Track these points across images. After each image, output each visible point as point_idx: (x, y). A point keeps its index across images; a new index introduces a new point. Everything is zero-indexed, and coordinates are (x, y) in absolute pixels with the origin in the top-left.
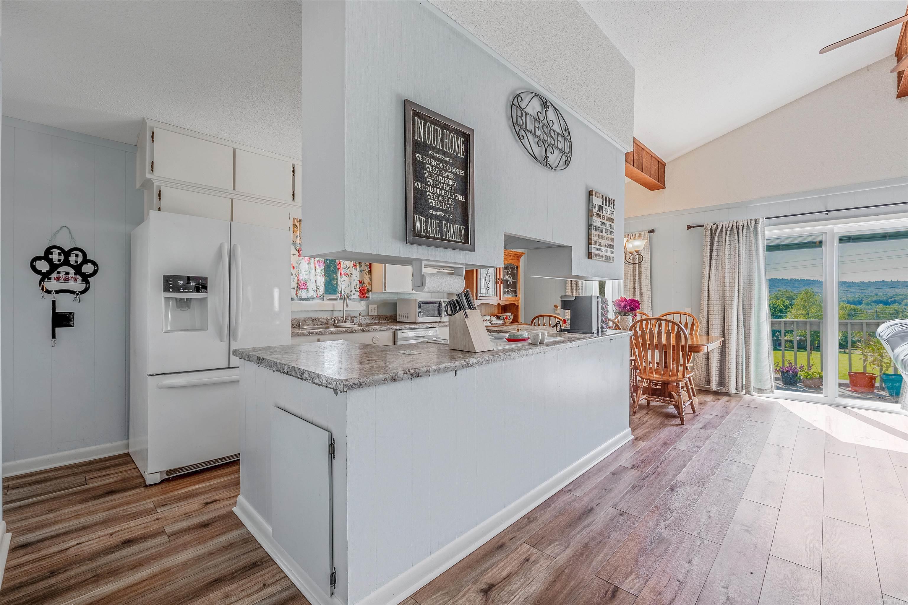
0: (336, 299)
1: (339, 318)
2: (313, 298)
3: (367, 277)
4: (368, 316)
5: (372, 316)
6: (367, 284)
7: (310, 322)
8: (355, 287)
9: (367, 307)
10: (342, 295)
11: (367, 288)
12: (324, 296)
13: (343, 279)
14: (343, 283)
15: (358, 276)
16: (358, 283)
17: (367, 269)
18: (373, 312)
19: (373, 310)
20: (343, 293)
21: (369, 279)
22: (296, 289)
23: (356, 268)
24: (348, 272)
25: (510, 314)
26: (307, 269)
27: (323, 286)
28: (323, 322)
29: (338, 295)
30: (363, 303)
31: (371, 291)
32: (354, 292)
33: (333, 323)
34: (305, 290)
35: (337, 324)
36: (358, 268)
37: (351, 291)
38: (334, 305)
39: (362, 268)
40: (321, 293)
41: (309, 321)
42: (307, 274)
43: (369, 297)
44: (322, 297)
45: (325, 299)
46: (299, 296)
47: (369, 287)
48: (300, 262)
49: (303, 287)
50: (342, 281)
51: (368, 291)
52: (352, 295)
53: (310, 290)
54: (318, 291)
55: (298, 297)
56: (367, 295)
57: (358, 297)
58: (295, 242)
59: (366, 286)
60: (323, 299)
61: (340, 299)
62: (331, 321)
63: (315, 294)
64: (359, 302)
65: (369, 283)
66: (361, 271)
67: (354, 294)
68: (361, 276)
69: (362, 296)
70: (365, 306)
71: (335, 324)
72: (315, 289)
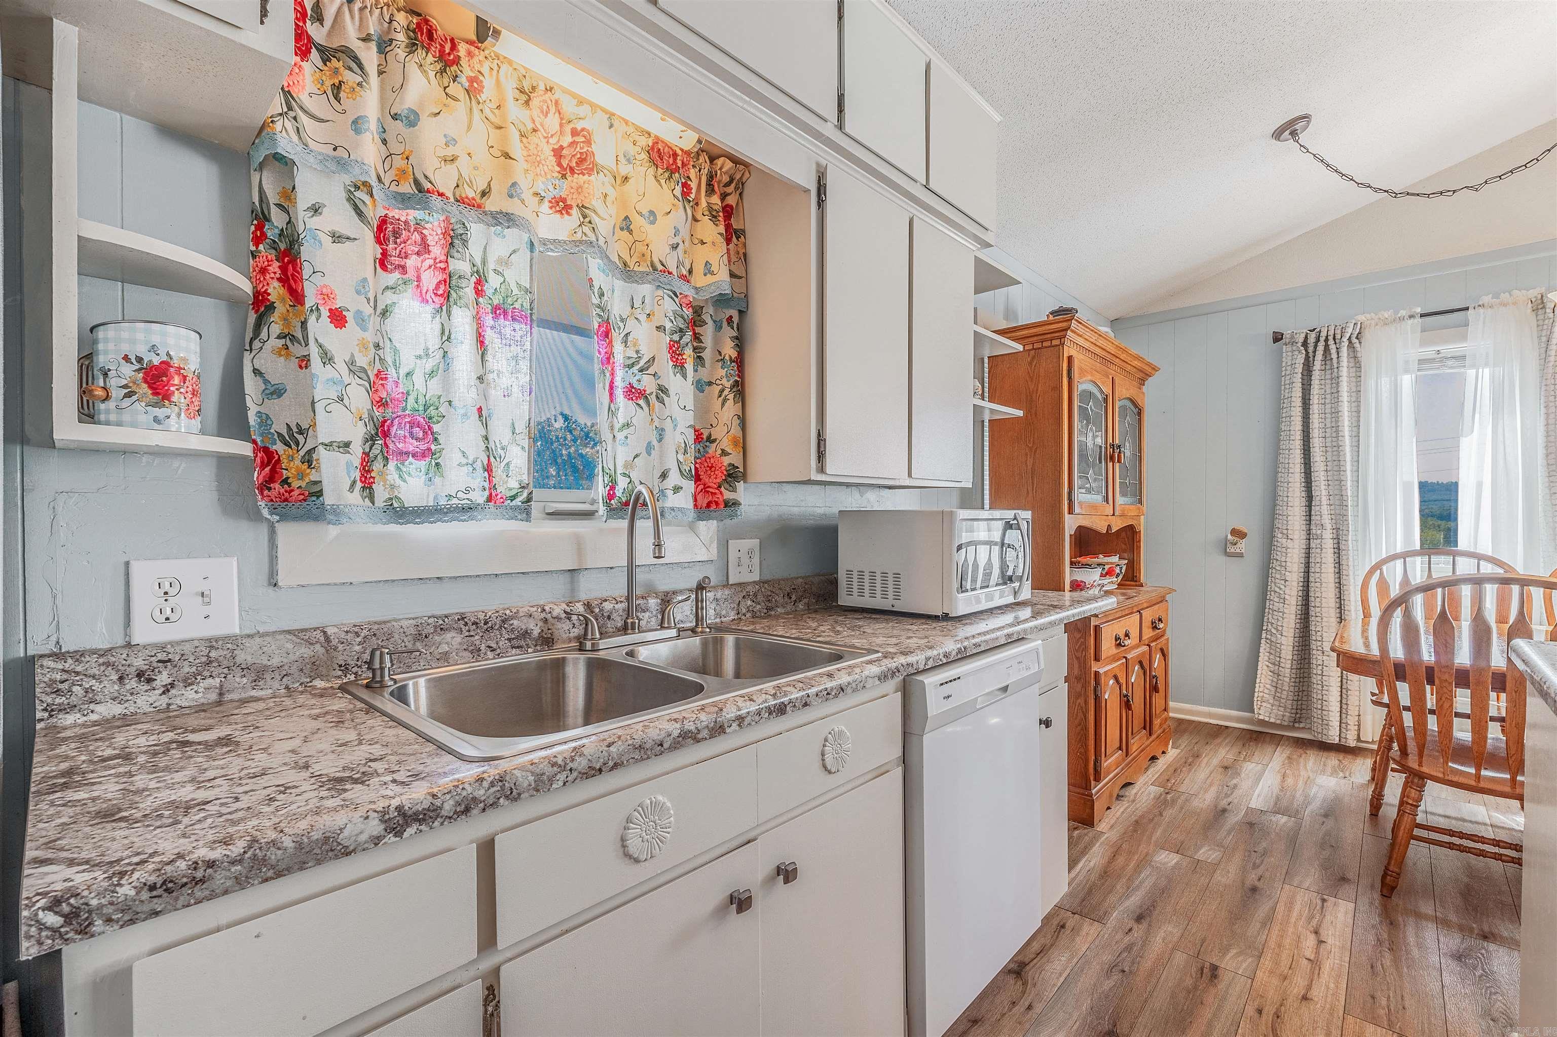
0: (588, 515)
1: (607, 606)
2: (468, 510)
3: (731, 409)
4: (726, 585)
5: (740, 584)
6: (726, 444)
7: (452, 640)
8: (681, 458)
9: (724, 546)
10: (619, 492)
11: (726, 461)
12: (529, 500)
13: (621, 418)
14: (620, 436)
15: (690, 406)
16: (691, 437)
17: (723, 376)
18: (744, 569)
19: (745, 560)
20: (622, 483)
21: (736, 422)
22: (357, 449)
23: (679, 365)
24: (648, 383)
25: (1115, 559)
26: (434, 342)
27: (526, 443)
28: (526, 634)
29: (600, 489)
30: (709, 528)
31: (744, 477)
32: (674, 478)
33: (576, 632)
34: (423, 464)
35: (602, 644)
36: (689, 366)
37: (664, 476)
38: (579, 545)
39: (704, 374)
40: (514, 484)
41: (449, 636)
42: (432, 374)
43: (736, 504)
44: (517, 502)
45: (534, 513)
46: (381, 493)
47: (734, 458)
48: (388, 298)
49: (412, 445)
50: (617, 426)
51: (734, 475)
52: (669, 493)
53: (451, 458)
54: (498, 471)
55: (380, 501)
56: (728, 495)
57: (690, 505)
58: (341, 152)
59: (724, 453)
60: (525, 511)
61: (613, 512)
62: (566, 625)
63: (478, 480)
64: (692, 527)
65: (735, 442)
66: (700, 386)
67: (677, 489)
68: (702, 410)
69: (703, 501)
70: (715, 545)
71: (588, 645)
72: (476, 452)
